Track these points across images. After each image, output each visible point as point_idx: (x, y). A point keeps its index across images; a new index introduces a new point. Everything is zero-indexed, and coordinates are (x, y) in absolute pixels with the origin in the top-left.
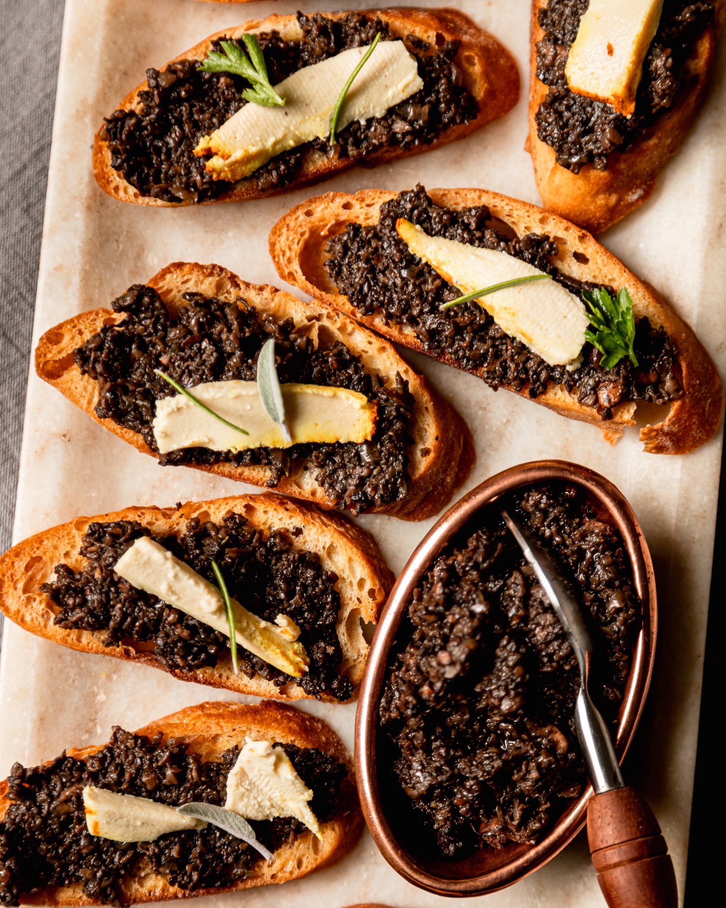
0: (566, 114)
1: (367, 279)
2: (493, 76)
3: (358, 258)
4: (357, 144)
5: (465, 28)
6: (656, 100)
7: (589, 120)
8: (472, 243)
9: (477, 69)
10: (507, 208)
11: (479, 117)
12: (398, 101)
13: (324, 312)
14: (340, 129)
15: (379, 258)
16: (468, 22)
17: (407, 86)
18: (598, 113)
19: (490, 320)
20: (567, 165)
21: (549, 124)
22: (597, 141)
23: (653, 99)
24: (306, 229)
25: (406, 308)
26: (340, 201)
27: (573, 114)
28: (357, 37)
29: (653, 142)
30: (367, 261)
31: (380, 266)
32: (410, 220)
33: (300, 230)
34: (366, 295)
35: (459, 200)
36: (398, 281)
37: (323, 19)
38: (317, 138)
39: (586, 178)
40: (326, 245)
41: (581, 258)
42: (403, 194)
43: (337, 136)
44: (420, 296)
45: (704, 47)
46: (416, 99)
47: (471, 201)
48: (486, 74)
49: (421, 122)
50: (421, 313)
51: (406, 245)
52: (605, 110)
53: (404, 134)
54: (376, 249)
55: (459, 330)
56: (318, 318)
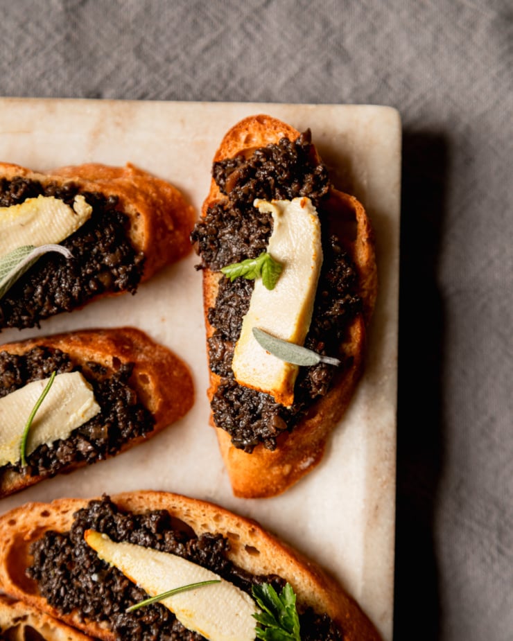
0: (237, 403)
1: (62, 584)
2: (166, 389)
3: (54, 565)
4: (47, 464)
5: (141, 344)
6: (314, 389)
7: (256, 408)
8: (153, 546)
9: (151, 386)
10: (185, 509)
11: (156, 427)
12: (79, 424)
13: (28, 612)
14: (29, 454)
15: (72, 564)
16: (144, 337)
17: (85, 412)
18: (263, 402)
19: (172, 617)
20: (241, 447)
21: (223, 412)
22: (264, 426)
23: (311, 389)
24: (10, 536)
25: (98, 609)
26: (39, 510)
27: (242, 403)
28: (40, 371)
29: (316, 419)
30: (62, 567)
31: (74, 572)
32: (98, 530)
33: (5, 539)
34: (63, 598)
35: (143, 503)
36: (90, 585)
37: (9, 355)
38: (9, 463)
39: (260, 456)
40: (30, 548)
41: (252, 550)
42: (92, 503)
43: (27, 459)
44: (112, 597)
45: (356, 332)
46: (96, 421)
47: (152, 503)
48: (159, 389)
49: (102, 440)
50: (112, 612)
51: (95, 552)
52: (269, 399)
53: (89, 453)
54: (69, 556)
55: (145, 627)
56: (25, 618)
